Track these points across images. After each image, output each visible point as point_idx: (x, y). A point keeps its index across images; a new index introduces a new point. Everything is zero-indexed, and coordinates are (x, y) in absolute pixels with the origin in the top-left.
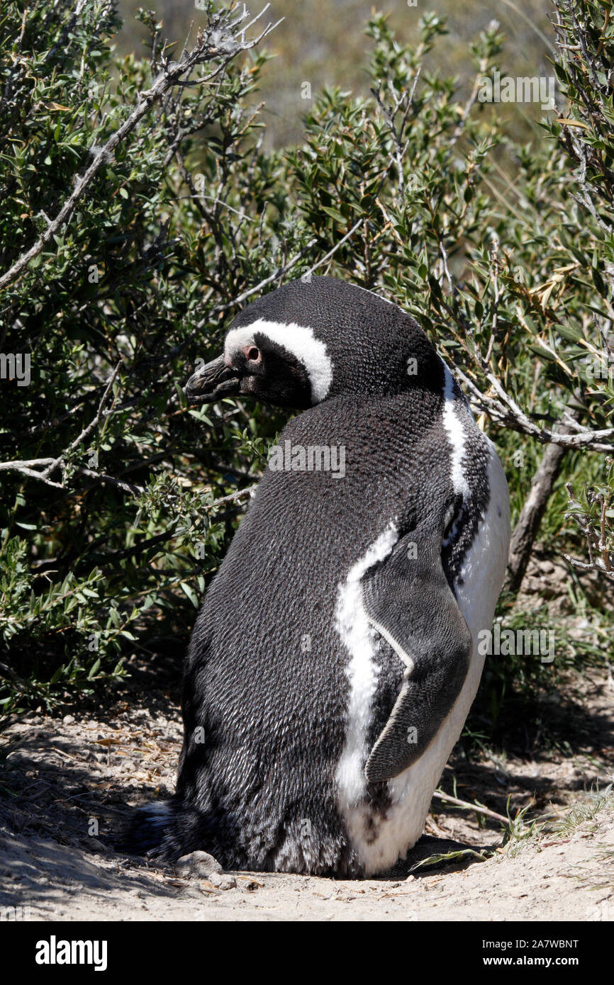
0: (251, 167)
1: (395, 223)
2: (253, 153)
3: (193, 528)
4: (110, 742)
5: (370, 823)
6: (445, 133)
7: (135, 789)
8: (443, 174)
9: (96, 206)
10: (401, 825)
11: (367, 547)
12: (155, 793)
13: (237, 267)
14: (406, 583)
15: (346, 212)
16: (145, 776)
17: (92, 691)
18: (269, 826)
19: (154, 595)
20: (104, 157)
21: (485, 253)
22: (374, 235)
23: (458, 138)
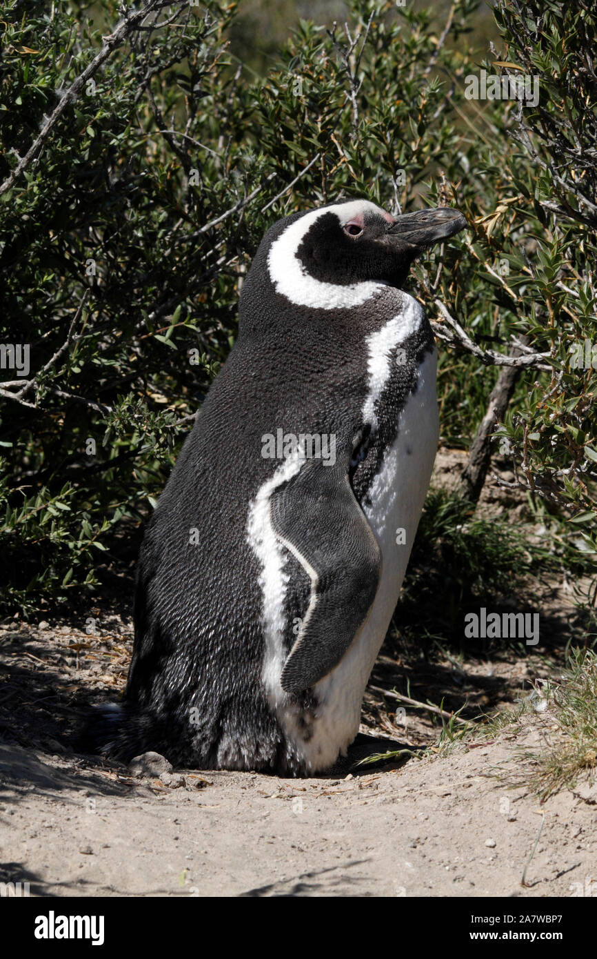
0: (230, 98)
1: (348, 157)
2: (231, 84)
3: (157, 445)
4: (82, 647)
5: (302, 723)
6: (421, 62)
7: (101, 691)
8: (411, 104)
9: (64, 143)
10: (334, 723)
11: (276, 468)
12: (120, 695)
13: (205, 197)
14: (312, 500)
15: (305, 146)
16: (111, 679)
17: (65, 599)
18: (207, 723)
19: (123, 508)
20: (70, 97)
21: (434, 186)
22: (331, 168)
23: (432, 66)
